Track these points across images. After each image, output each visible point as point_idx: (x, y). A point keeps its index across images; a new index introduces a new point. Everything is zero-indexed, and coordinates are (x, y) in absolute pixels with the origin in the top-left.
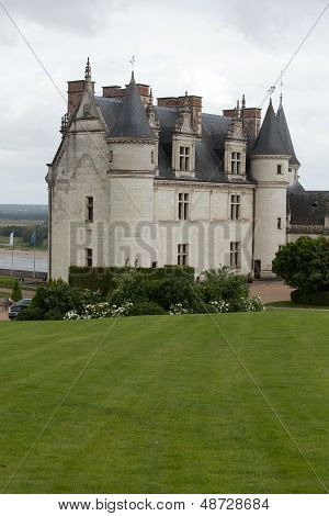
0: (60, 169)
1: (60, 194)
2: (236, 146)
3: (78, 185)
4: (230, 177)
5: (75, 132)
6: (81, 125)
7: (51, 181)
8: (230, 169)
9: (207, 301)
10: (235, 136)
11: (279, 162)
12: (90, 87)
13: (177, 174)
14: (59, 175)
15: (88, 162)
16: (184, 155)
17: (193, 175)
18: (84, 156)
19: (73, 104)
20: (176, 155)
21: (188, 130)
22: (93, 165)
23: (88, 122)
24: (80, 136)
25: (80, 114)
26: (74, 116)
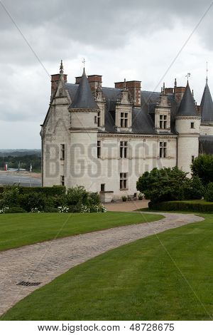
0: (47, 128)
1: (48, 143)
2: (163, 111)
3: (57, 137)
4: (158, 131)
5: (55, 105)
6: (58, 101)
7: (43, 135)
8: (159, 126)
9: (56, 207)
10: (162, 105)
11: (192, 121)
12: (63, 78)
13: (119, 130)
14: (47, 132)
15: (61, 123)
16: (124, 118)
17: (131, 130)
18: (60, 119)
19: (54, 89)
20: (118, 118)
21: (127, 102)
22: (64, 125)
23: (62, 99)
24: (57, 108)
25: (57, 95)
26: (54, 96)
